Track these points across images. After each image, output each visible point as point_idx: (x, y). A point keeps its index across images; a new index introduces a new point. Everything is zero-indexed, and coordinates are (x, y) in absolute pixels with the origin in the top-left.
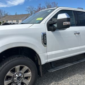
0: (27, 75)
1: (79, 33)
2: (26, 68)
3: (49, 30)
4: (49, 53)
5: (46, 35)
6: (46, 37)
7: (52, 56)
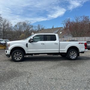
0: (20, 56)
1: (44, 44)
2: (20, 53)
3: (29, 42)
4: (29, 50)
7: (30, 51)
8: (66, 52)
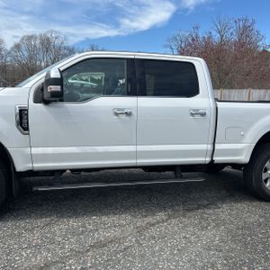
5: (27, 110)
6: (27, 115)
8: (244, 158)
